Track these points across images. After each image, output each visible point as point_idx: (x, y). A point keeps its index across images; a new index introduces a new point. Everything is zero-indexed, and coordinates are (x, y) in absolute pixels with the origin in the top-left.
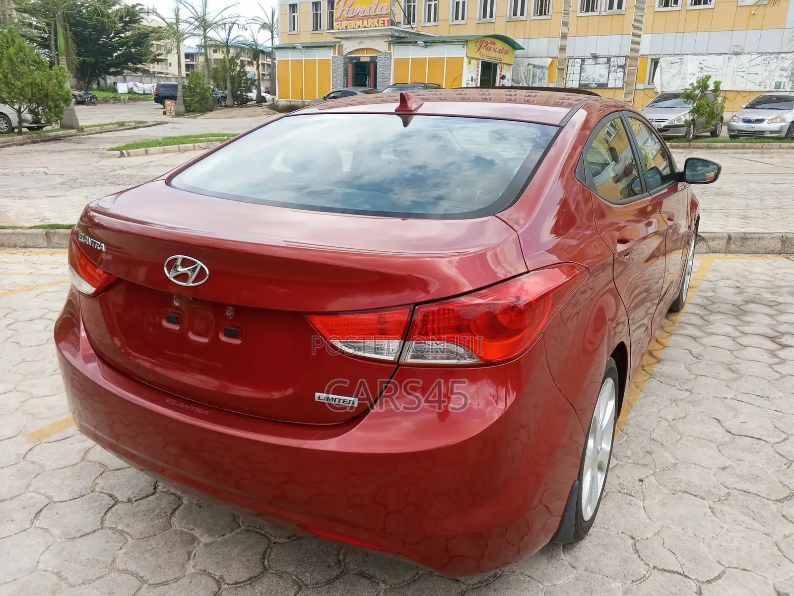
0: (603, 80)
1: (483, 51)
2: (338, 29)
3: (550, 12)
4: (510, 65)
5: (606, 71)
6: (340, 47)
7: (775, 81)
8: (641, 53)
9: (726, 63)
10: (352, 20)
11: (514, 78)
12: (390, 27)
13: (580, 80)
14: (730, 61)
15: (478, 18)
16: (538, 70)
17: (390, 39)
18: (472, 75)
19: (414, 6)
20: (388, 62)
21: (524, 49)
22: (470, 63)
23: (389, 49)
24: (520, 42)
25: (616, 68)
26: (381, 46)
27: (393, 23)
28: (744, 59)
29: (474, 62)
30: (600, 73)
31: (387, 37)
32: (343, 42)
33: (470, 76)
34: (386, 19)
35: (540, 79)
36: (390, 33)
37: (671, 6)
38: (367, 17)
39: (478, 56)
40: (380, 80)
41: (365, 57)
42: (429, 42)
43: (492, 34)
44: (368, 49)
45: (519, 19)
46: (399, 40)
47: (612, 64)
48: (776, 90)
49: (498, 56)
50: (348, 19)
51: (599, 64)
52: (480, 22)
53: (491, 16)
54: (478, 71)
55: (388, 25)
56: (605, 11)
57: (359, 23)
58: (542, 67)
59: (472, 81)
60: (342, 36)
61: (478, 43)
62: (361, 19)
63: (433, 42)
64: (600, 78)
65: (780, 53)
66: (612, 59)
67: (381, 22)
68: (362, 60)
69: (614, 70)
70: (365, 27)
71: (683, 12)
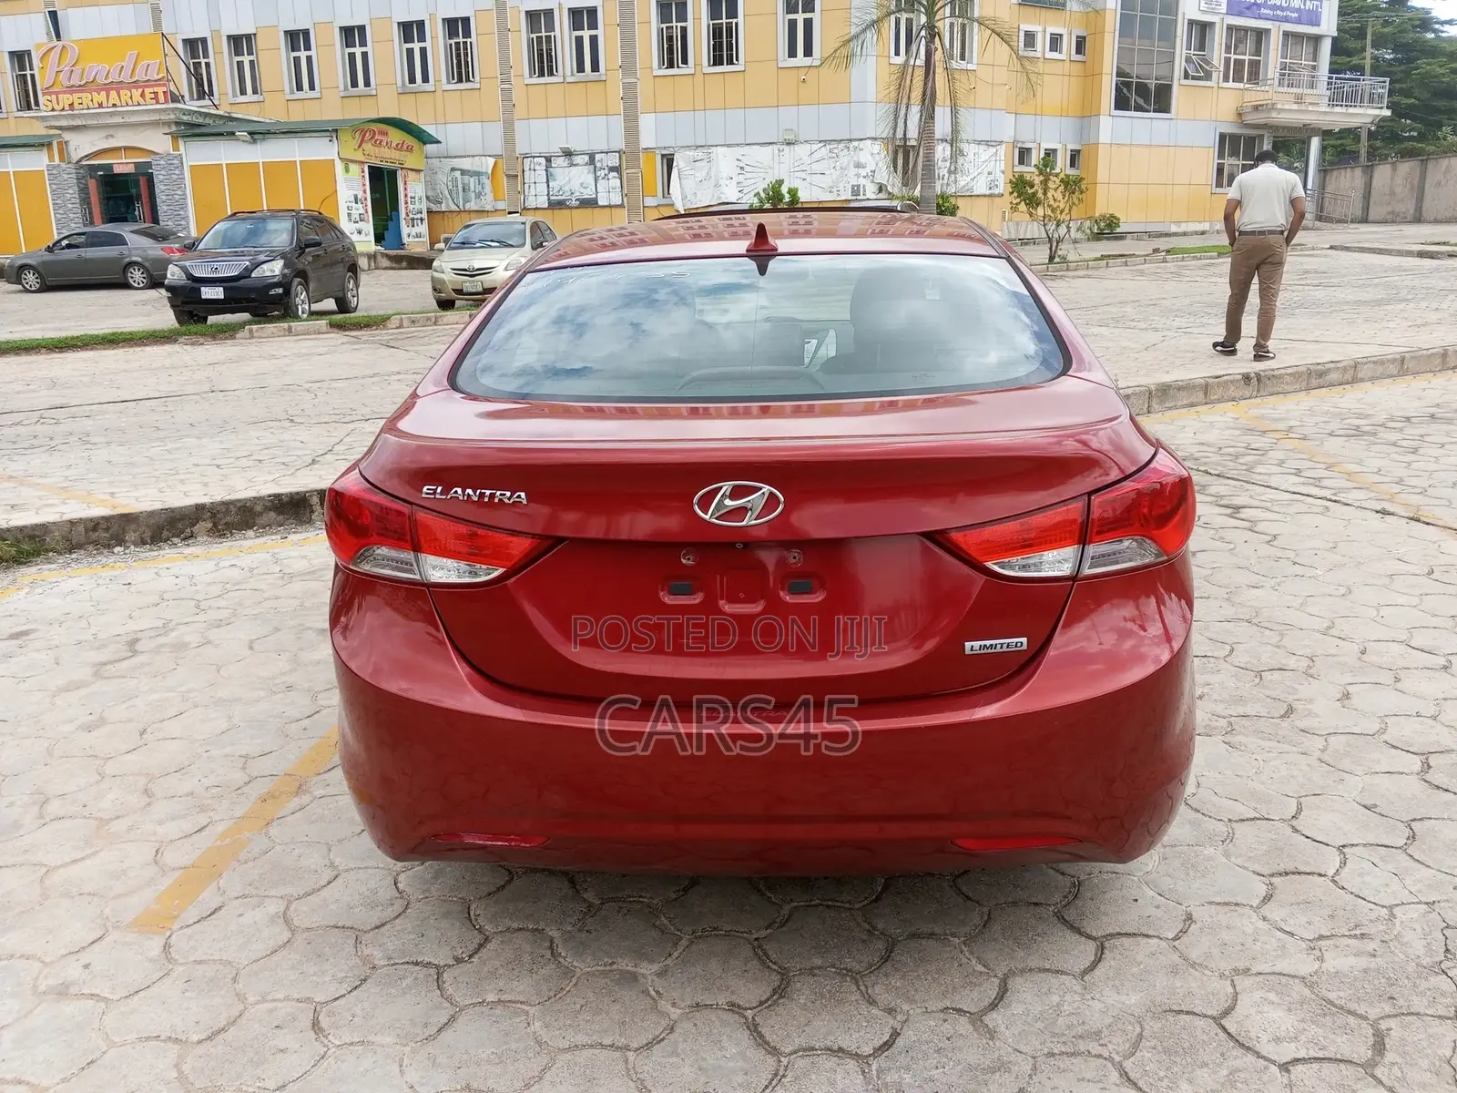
0: (588, 193)
1: (368, 146)
2: (53, 110)
3: (477, 78)
4: (418, 171)
5: (591, 177)
6: (63, 146)
7: (851, 183)
8: (644, 144)
9: (776, 157)
10: (82, 91)
11: (429, 194)
12: (172, 105)
13: (548, 195)
14: (781, 154)
15: (342, 87)
16: (472, 180)
17: (174, 128)
18: (356, 192)
19: (208, 65)
20: (177, 172)
21: (439, 142)
22: (347, 170)
23: (176, 148)
24: (430, 130)
25: (606, 171)
26: (158, 142)
27: (175, 99)
28: (801, 150)
29: (354, 168)
30: (581, 181)
31: (168, 124)
32: (67, 136)
33: (352, 193)
34: (160, 90)
35: (478, 196)
36: (172, 116)
37: (678, 67)
38: (118, 86)
39: (359, 156)
40: (165, 208)
41: (123, 165)
42: (259, 134)
43: (376, 116)
44: (126, 148)
45: (422, 89)
46: (193, 130)
47: (598, 165)
48: (854, 198)
49: (395, 155)
50: (72, 89)
51: (576, 165)
52: (347, 94)
53: (367, 84)
54: (364, 185)
55: (166, 102)
56: (572, 75)
57: (102, 97)
58: (478, 174)
59: (357, 203)
60: (64, 123)
61: (357, 134)
62: (102, 89)
63: (269, 132)
64: (582, 190)
65: (851, 140)
66: (598, 157)
67: (148, 96)
68: (117, 170)
69: (603, 175)
70: (114, 105)
71: (699, 77)
